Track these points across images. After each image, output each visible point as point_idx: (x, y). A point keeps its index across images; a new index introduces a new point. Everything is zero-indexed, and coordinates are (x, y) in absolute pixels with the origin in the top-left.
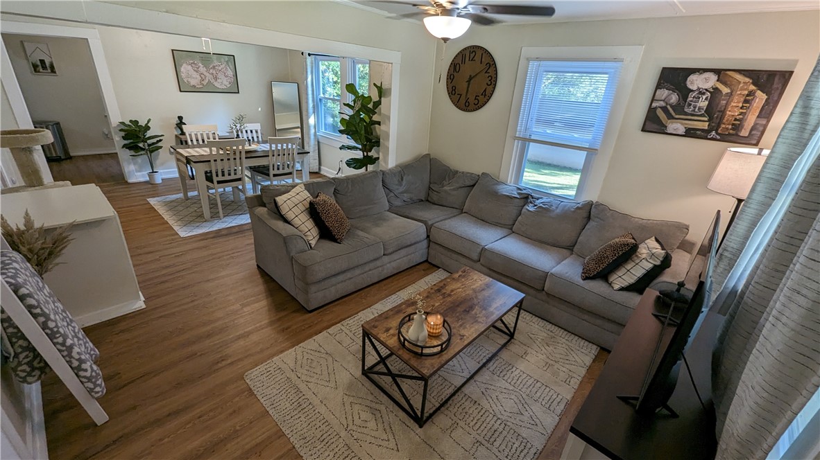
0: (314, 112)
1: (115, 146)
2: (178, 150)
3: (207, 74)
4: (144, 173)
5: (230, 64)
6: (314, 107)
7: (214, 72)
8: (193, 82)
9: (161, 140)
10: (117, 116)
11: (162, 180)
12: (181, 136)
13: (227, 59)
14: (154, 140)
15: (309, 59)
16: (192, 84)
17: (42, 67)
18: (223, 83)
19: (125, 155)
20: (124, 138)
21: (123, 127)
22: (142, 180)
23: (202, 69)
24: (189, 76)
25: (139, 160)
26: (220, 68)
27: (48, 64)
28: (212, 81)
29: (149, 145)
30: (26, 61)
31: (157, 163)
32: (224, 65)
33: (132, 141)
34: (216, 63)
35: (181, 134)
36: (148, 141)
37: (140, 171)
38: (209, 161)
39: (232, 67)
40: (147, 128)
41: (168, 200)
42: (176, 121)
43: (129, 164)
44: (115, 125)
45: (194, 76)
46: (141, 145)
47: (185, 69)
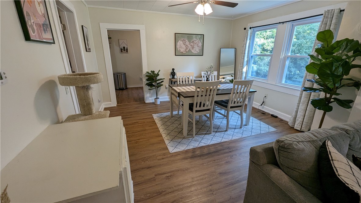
0: (247, 64)
1: (143, 84)
2: (173, 87)
3: (189, 46)
4: (153, 98)
5: (201, 39)
6: (247, 61)
7: (193, 44)
8: (182, 50)
9: (163, 81)
10: (146, 69)
11: (160, 102)
12: (172, 79)
13: (200, 37)
14: (160, 81)
15: (250, 31)
16: (181, 51)
17: (124, 50)
18: (196, 50)
19: (146, 88)
20: (147, 80)
21: (148, 74)
22: (151, 101)
23: (187, 43)
24: (181, 47)
25: (152, 91)
26: (196, 42)
27: (126, 49)
28: (191, 49)
29: (157, 84)
30: (119, 48)
31: (159, 93)
32: (198, 40)
33: (150, 81)
34: (194, 39)
35: (172, 78)
36: (157, 82)
37: (151, 97)
38: (193, 96)
39: (202, 41)
40: (158, 75)
41: (162, 116)
42: (171, 71)
43: (147, 93)
44: (145, 74)
45: (183, 47)
46: (154, 84)
47: (180, 43)
